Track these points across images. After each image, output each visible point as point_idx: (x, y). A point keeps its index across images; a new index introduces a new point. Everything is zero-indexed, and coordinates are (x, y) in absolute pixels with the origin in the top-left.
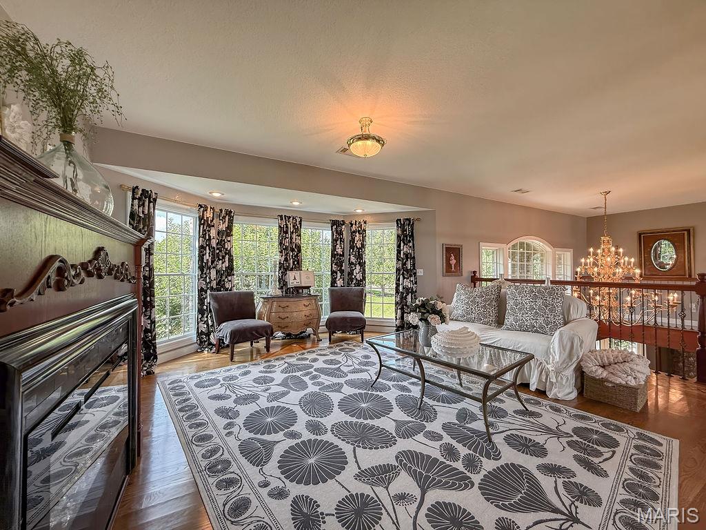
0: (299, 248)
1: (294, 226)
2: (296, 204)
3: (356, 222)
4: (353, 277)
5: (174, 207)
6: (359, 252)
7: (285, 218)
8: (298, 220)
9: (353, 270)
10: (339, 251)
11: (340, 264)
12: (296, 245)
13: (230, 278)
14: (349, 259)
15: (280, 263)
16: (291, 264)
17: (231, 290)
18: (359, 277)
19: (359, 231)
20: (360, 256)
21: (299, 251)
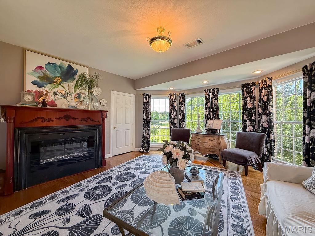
0: (217, 106)
1: (213, 94)
2: (205, 82)
3: (262, 81)
4: (260, 125)
5: (162, 97)
6: (265, 104)
7: (208, 91)
8: (215, 90)
9: (260, 119)
10: (249, 105)
11: (250, 115)
12: (214, 104)
13: (183, 123)
14: (259, 111)
15: (205, 116)
16: (212, 116)
17: (184, 128)
18: (266, 125)
19: (265, 88)
20: (265, 109)
21: (218, 108)
